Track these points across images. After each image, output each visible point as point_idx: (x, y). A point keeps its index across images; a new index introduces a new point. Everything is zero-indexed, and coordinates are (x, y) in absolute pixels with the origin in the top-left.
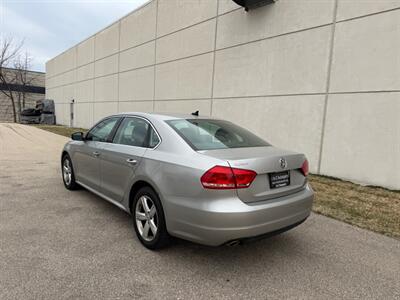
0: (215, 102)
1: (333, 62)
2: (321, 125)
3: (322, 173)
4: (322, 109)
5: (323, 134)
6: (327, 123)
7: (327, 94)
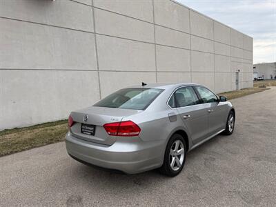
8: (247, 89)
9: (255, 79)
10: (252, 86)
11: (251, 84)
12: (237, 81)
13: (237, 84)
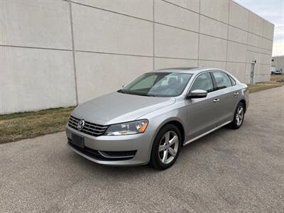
8: (263, 83)
9: (273, 73)
10: (269, 80)
11: (268, 78)
12: (252, 73)
13: (252, 77)
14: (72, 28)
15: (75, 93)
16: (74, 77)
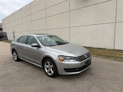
0: (71, 28)
1: (117, 12)
2: (114, 33)
3: (115, 49)
4: (114, 28)
5: (115, 36)
6: (116, 32)
7: (116, 22)
14: (116, 11)
15: (113, 43)
16: (114, 35)
